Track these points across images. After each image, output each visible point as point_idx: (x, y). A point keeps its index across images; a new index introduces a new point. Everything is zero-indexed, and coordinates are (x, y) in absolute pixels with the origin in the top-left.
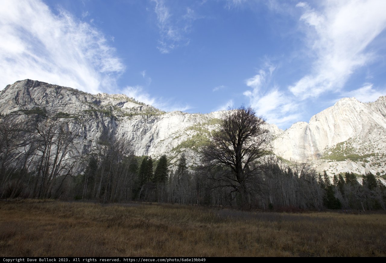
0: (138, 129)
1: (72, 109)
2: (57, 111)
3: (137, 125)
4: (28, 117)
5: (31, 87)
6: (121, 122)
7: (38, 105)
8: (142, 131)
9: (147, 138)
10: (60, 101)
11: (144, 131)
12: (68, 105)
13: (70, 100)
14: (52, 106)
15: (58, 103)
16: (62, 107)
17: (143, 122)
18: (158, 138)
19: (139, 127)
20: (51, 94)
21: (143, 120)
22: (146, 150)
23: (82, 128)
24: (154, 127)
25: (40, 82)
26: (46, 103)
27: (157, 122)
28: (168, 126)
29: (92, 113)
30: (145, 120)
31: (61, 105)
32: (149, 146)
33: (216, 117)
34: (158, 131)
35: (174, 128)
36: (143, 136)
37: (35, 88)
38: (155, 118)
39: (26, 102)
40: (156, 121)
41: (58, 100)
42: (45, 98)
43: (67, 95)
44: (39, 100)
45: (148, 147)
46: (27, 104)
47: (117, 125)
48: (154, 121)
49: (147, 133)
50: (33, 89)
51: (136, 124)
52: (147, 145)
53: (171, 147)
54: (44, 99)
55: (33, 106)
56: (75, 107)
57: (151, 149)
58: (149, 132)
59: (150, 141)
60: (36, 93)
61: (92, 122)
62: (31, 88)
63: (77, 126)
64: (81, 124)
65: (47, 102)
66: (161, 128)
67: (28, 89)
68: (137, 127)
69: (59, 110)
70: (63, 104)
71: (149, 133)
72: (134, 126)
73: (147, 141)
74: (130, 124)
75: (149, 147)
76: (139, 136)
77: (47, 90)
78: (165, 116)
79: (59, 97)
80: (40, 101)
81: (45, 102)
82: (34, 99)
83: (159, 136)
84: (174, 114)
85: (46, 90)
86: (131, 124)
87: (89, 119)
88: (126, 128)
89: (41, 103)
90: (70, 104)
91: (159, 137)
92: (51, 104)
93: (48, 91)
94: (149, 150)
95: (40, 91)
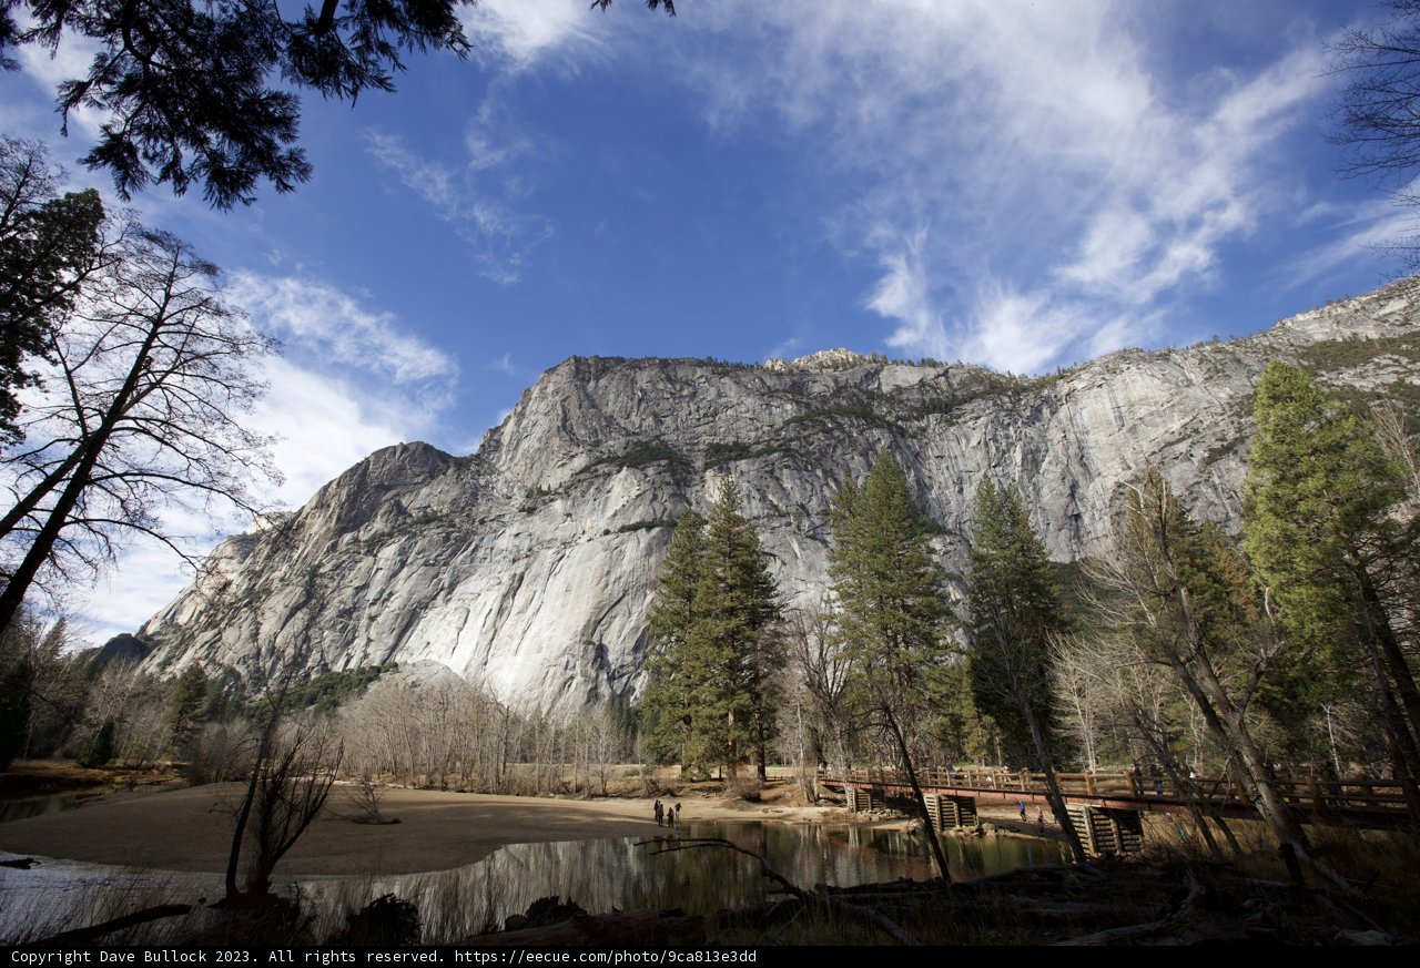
0: (1004, 453)
1: (741, 424)
2: (697, 444)
3: (995, 439)
4: (646, 476)
5: (589, 381)
6: (925, 440)
7: (637, 434)
8: (1023, 459)
9: (1054, 484)
10: (693, 407)
11: (1030, 456)
12: (723, 416)
13: (719, 395)
14: (677, 429)
15: (690, 414)
16: (707, 427)
17: (1009, 424)
18: (1092, 479)
19: (1004, 446)
20: (655, 389)
21: (1004, 414)
22: (1073, 533)
23: (827, 485)
24: (1055, 435)
25: (604, 360)
26: (656, 422)
27: (1053, 413)
28: (1121, 418)
29: (825, 424)
30: (1010, 412)
31: (699, 420)
32: (1078, 517)
33: (1319, 337)
34: (1081, 448)
35: (1159, 420)
36: (1034, 479)
37: (603, 382)
38: (1039, 402)
39: (596, 431)
40: (1046, 411)
41: (685, 405)
42: (643, 405)
43: (704, 380)
44: (628, 416)
45: (1074, 522)
46: (600, 437)
47: (917, 455)
48: (1040, 411)
49: (1044, 465)
50: (596, 386)
51: (989, 437)
52: (1070, 514)
53: (1218, 496)
54: (642, 408)
55: (623, 440)
56: (748, 415)
57: (1090, 528)
58: (1047, 459)
59: (1072, 496)
60: (612, 396)
61: (844, 454)
62: (592, 384)
63: (810, 479)
64: (813, 470)
65: (658, 419)
66: (1087, 433)
67: (584, 388)
68: (997, 448)
69: (704, 438)
70: (705, 415)
71: (1050, 463)
72: (986, 444)
73: (1062, 495)
74: (964, 441)
75: (1076, 521)
76: (1021, 483)
77: (638, 380)
78: (1078, 385)
79: (685, 393)
80: (635, 418)
81: (650, 421)
82: (612, 417)
83: (1093, 468)
84: (1124, 366)
85: (634, 381)
86: (968, 441)
87: (828, 445)
88: (956, 458)
89: (641, 426)
90: (727, 408)
91: (1094, 474)
92: (668, 421)
93: (643, 378)
94: (1082, 532)
95: (621, 387)
